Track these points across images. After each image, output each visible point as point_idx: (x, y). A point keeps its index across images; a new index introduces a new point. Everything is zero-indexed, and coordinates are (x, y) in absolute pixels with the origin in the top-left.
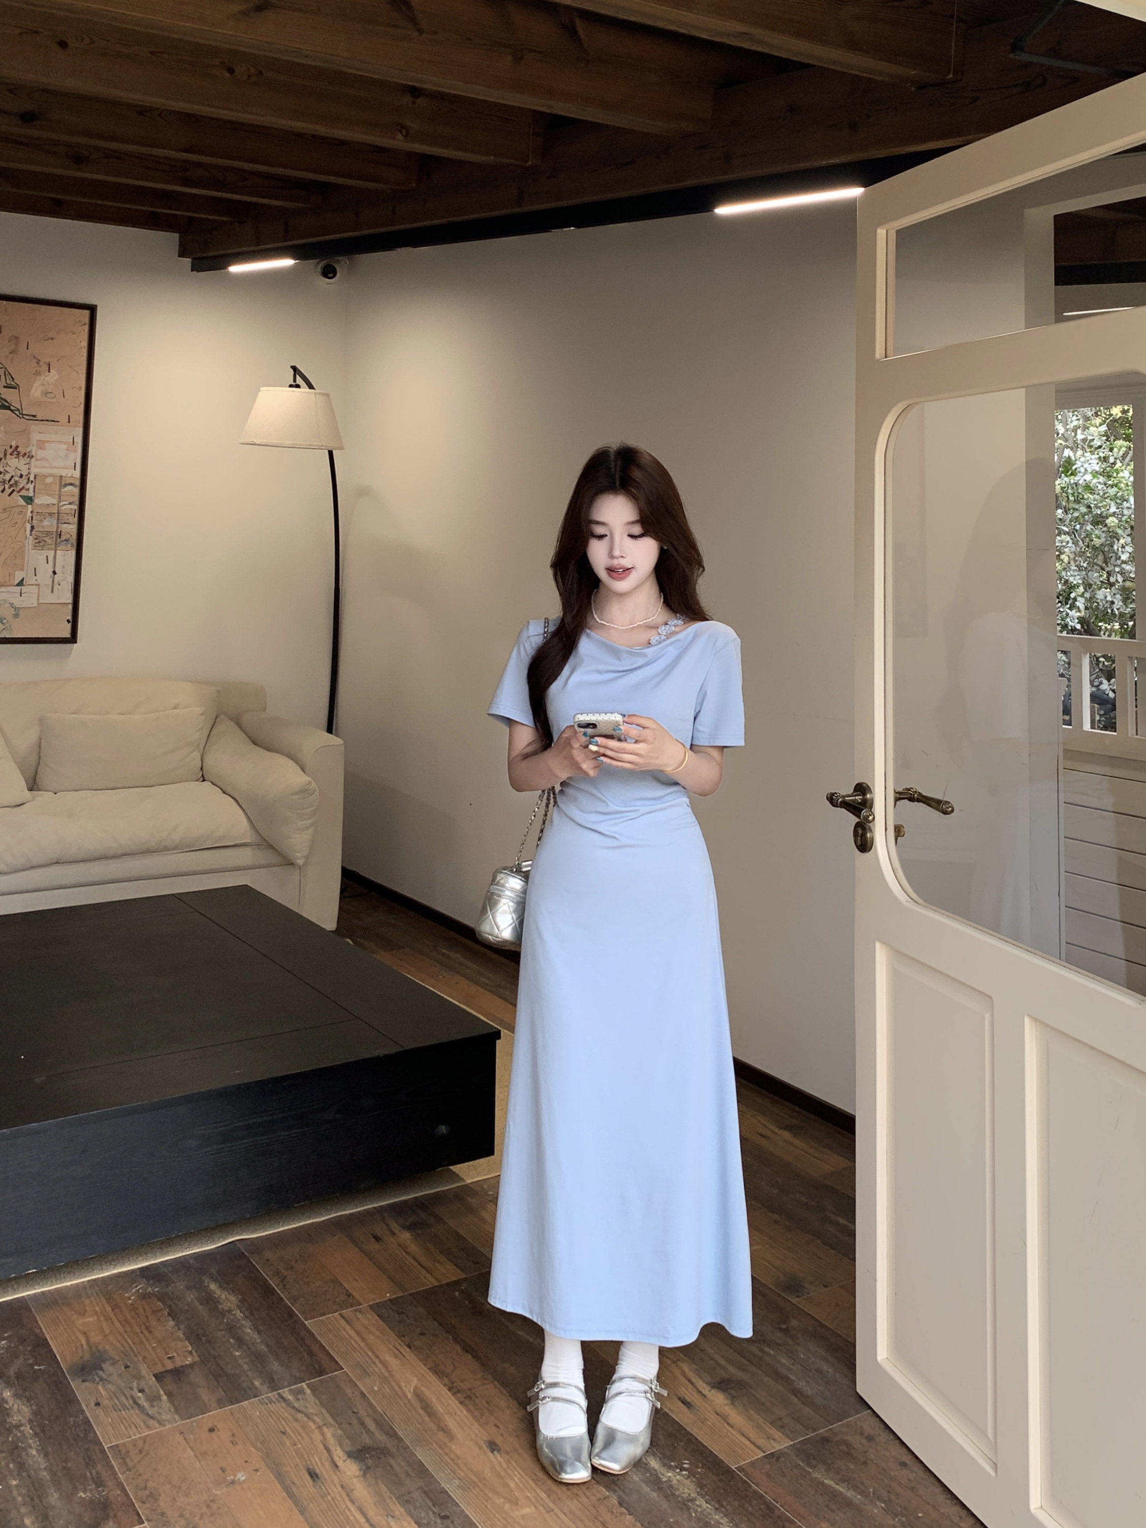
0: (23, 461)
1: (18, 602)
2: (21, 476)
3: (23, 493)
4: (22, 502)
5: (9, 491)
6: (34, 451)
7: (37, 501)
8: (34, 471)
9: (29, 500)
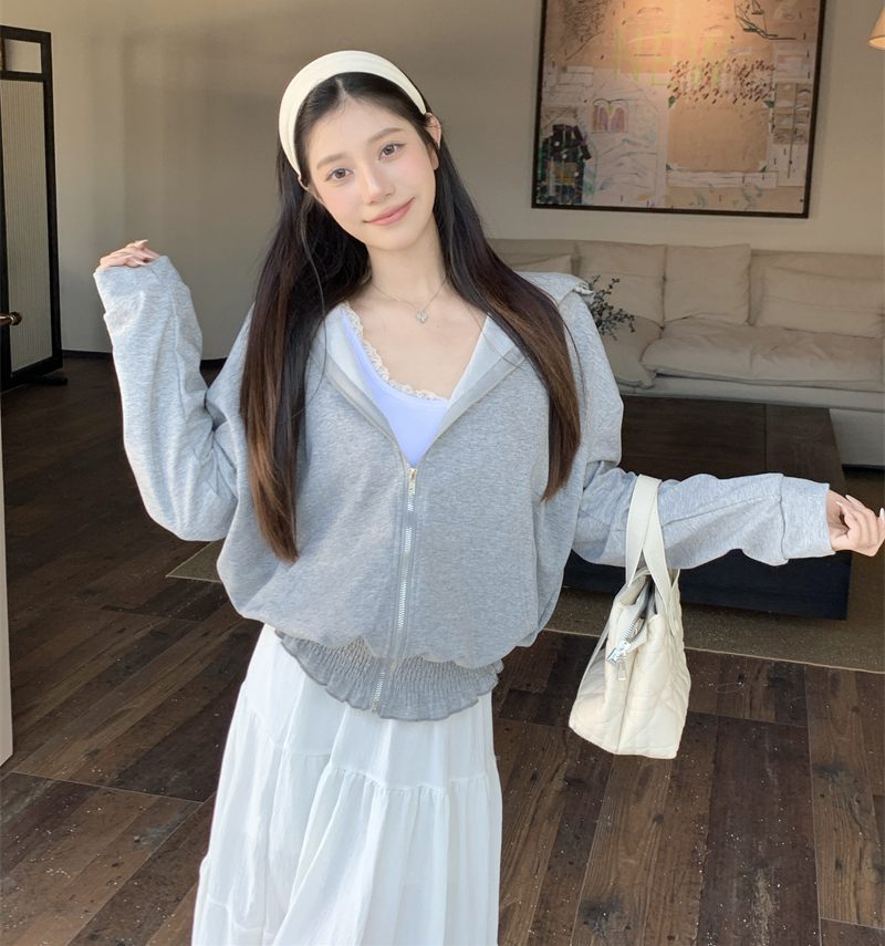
0: (766, 73)
1: (760, 184)
2: (765, 85)
3: (767, 99)
4: (765, 106)
5: (754, 98)
6: (775, 63)
7: (778, 105)
8: (775, 80)
9: (771, 104)
